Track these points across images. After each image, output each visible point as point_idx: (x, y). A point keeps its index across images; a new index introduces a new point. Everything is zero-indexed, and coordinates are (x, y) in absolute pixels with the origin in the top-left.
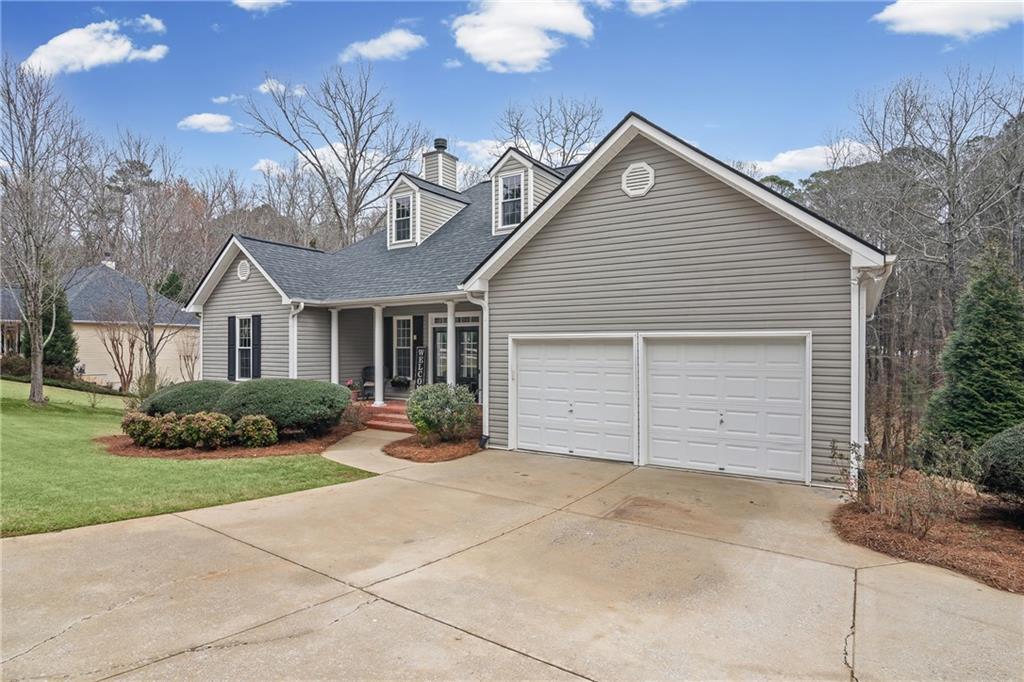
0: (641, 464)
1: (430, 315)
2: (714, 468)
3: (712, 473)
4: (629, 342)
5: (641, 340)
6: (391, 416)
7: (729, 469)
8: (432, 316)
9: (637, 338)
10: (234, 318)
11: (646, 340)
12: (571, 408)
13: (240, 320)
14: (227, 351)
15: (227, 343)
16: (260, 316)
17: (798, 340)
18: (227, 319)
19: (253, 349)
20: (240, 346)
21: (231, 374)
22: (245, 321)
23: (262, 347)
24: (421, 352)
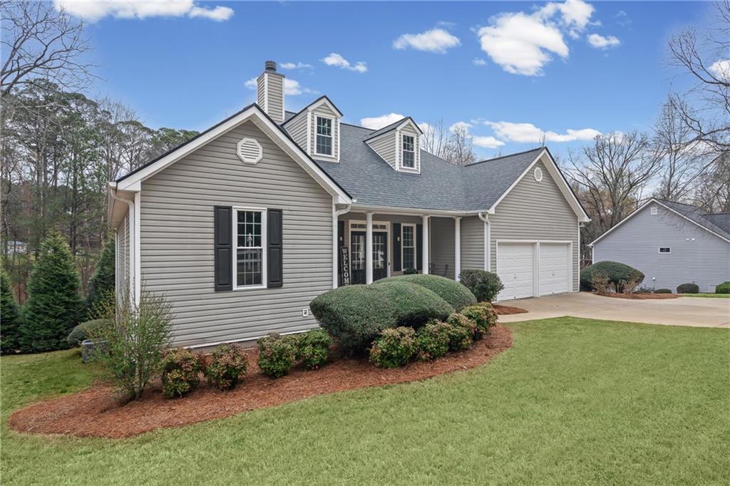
0: (540, 296)
1: (350, 221)
3: (551, 295)
4: (534, 244)
5: (539, 243)
7: (555, 293)
8: (351, 222)
10: (229, 209)
12: (515, 276)
13: (238, 212)
14: (213, 252)
15: (212, 241)
16: (282, 210)
17: (568, 244)
18: (212, 208)
19: (269, 249)
20: (238, 246)
21: (220, 283)
22: (250, 214)
23: (284, 246)
24: (344, 251)
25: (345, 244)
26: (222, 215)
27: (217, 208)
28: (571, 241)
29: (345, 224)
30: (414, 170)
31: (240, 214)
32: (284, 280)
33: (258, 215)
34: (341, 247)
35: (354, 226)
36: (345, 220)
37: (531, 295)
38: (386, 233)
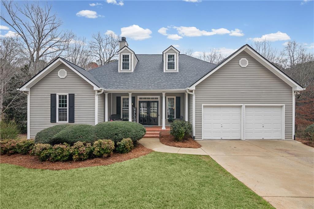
0: (245, 139)
1: (138, 96)
2: (261, 138)
3: (261, 140)
4: (241, 107)
5: (245, 106)
6: (151, 132)
7: (265, 138)
9: (244, 105)
10: (55, 95)
11: (246, 106)
12: (222, 126)
13: (59, 95)
14: (50, 109)
15: (50, 106)
16: (74, 94)
17: (282, 107)
18: (50, 95)
19: (69, 108)
20: (59, 107)
21: (52, 120)
22: (63, 96)
23: (75, 108)
24: (135, 109)
25: (135, 106)
26: (53, 97)
27: (51, 94)
28: (284, 105)
29: (135, 98)
30: (175, 71)
31: (60, 96)
32: (75, 120)
33: (66, 96)
34: (133, 108)
35: (140, 98)
36: (135, 96)
37: (239, 138)
38: (158, 101)
